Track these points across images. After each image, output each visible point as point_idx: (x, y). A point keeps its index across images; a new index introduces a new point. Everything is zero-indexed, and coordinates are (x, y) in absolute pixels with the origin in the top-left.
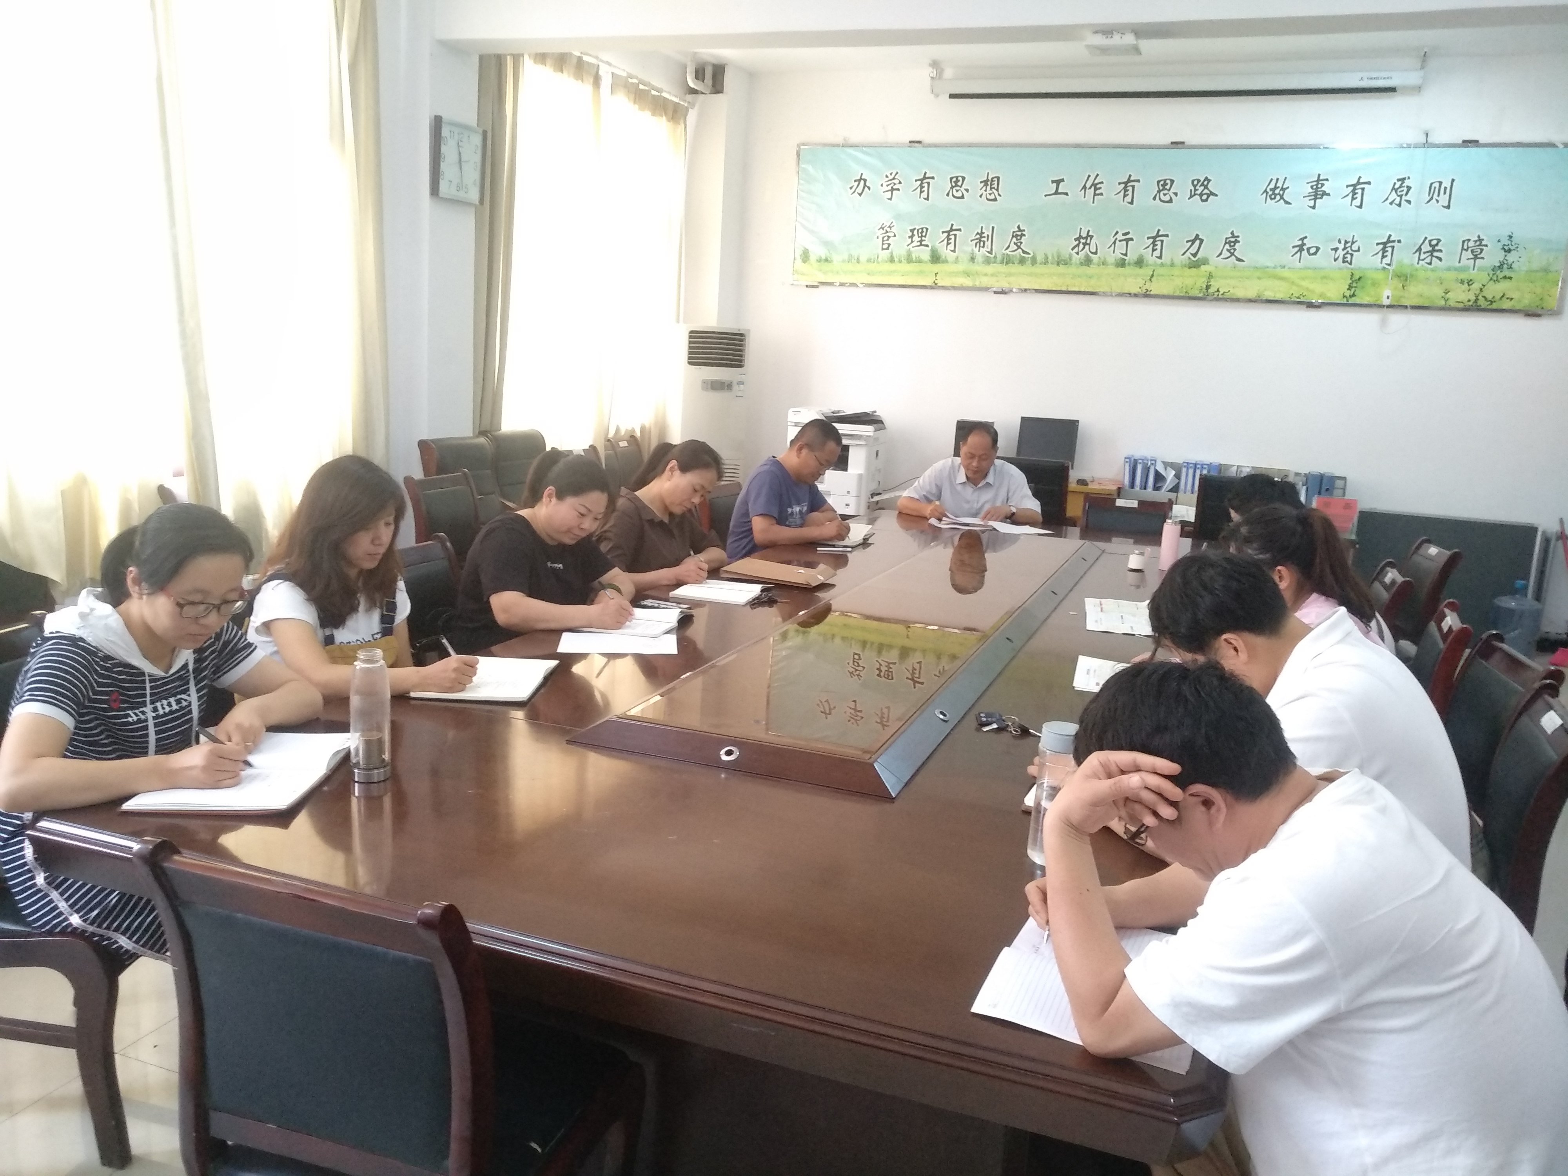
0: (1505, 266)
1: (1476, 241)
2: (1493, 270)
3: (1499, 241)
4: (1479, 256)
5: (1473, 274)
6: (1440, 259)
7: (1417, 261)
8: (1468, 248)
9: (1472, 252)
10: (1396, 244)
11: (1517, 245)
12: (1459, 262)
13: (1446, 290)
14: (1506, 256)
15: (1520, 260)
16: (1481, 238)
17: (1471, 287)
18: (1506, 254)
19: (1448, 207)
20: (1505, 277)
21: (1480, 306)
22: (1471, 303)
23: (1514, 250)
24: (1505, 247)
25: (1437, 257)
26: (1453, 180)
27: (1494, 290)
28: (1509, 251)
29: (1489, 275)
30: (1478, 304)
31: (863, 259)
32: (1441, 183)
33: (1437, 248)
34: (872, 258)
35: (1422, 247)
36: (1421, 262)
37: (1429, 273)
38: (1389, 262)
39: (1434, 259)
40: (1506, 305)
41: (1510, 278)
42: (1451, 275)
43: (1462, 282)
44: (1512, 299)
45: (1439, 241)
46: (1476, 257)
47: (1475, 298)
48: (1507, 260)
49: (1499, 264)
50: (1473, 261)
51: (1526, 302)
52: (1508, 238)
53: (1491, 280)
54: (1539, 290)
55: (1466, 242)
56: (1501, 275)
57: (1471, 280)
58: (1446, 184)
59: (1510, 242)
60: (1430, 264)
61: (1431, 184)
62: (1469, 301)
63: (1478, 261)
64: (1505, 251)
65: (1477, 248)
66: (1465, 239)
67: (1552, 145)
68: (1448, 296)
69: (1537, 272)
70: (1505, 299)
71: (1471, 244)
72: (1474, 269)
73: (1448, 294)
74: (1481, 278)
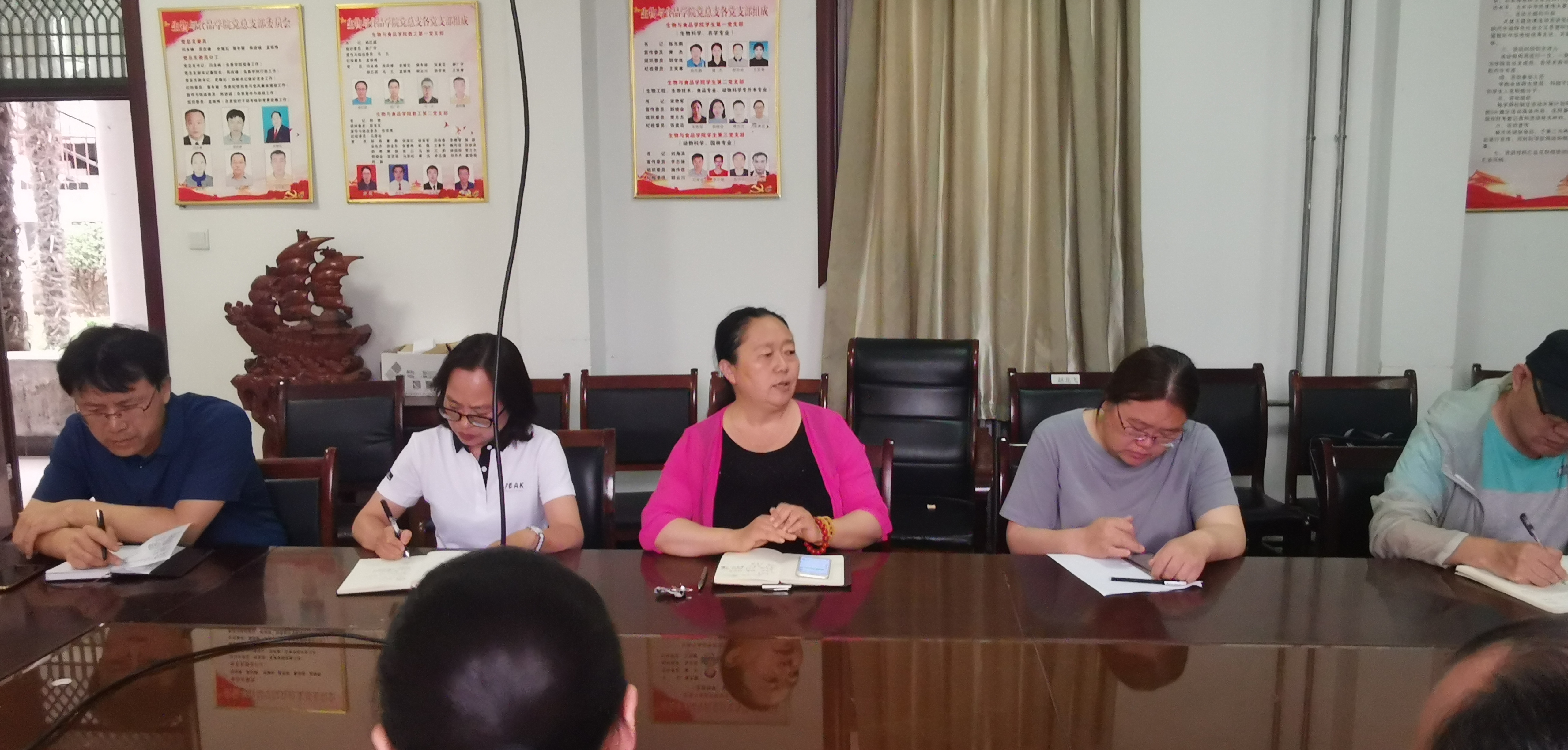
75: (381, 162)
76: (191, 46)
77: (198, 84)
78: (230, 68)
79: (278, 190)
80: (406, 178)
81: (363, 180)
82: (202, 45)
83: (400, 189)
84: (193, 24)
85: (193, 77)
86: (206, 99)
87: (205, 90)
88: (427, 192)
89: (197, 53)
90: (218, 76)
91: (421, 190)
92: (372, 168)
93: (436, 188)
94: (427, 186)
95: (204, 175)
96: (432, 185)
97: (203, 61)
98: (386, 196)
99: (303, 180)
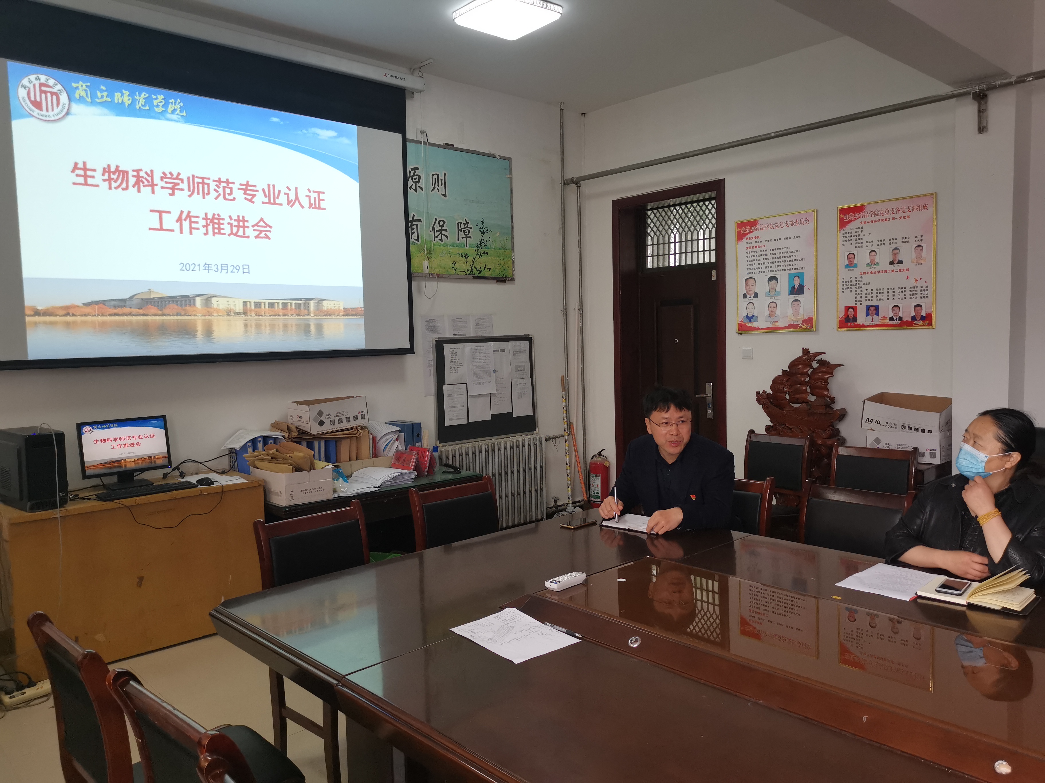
0: (483, 244)
1: (465, 224)
2: (477, 247)
3: (477, 225)
4: (468, 236)
5: (467, 250)
6: (447, 237)
7: (433, 238)
8: (461, 229)
9: (464, 233)
10: (419, 223)
11: (487, 229)
12: (458, 240)
13: (454, 262)
14: (482, 236)
15: (490, 240)
16: (467, 222)
17: (467, 259)
20: (484, 253)
21: (475, 274)
22: (469, 272)
23: (486, 232)
24: (481, 229)
25: (444, 235)
26: (445, 174)
27: (481, 262)
28: (483, 233)
29: (475, 250)
30: (473, 273)
32: (438, 175)
33: (443, 228)
35: (435, 227)
36: (436, 239)
37: (442, 248)
38: (416, 238)
40: (487, 274)
41: (487, 253)
42: (455, 250)
43: (462, 256)
44: (490, 269)
45: (444, 222)
46: (466, 237)
47: (471, 268)
48: (483, 240)
49: (480, 243)
50: (465, 239)
51: (497, 271)
52: (482, 223)
53: (477, 254)
54: (503, 263)
55: (460, 224)
56: (482, 252)
57: (467, 254)
58: (442, 177)
59: (483, 226)
61: (433, 175)
62: (468, 270)
63: (468, 239)
64: (481, 233)
65: (464, 228)
66: (458, 221)
67: (492, 155)
69: (500, 249)
70: (486, 269)
71: (463, 226)
72: (467, 246)
73: (455, 265)
74: (472, 252)
75: (861, 304)
76: (750, 241)
77: (753, 263)
78: (772, 252)
79: (795, 323)
80: (877, 314)
81: (848, 315)
82: (757, 240)
83: (872, 321)
84: (753, 228)
85: (751, 259)
86: (757, 271)
87: (757, 266)
88: (891, 322)
89: (754, 244)
90: (765, 257)
91: (887, 321)
92: (854, 308)
93: (898, 320)
94: (891, 319)
95: (753, 316)
96: (895, 318)
97: (757, 249)
99: (810, 317)
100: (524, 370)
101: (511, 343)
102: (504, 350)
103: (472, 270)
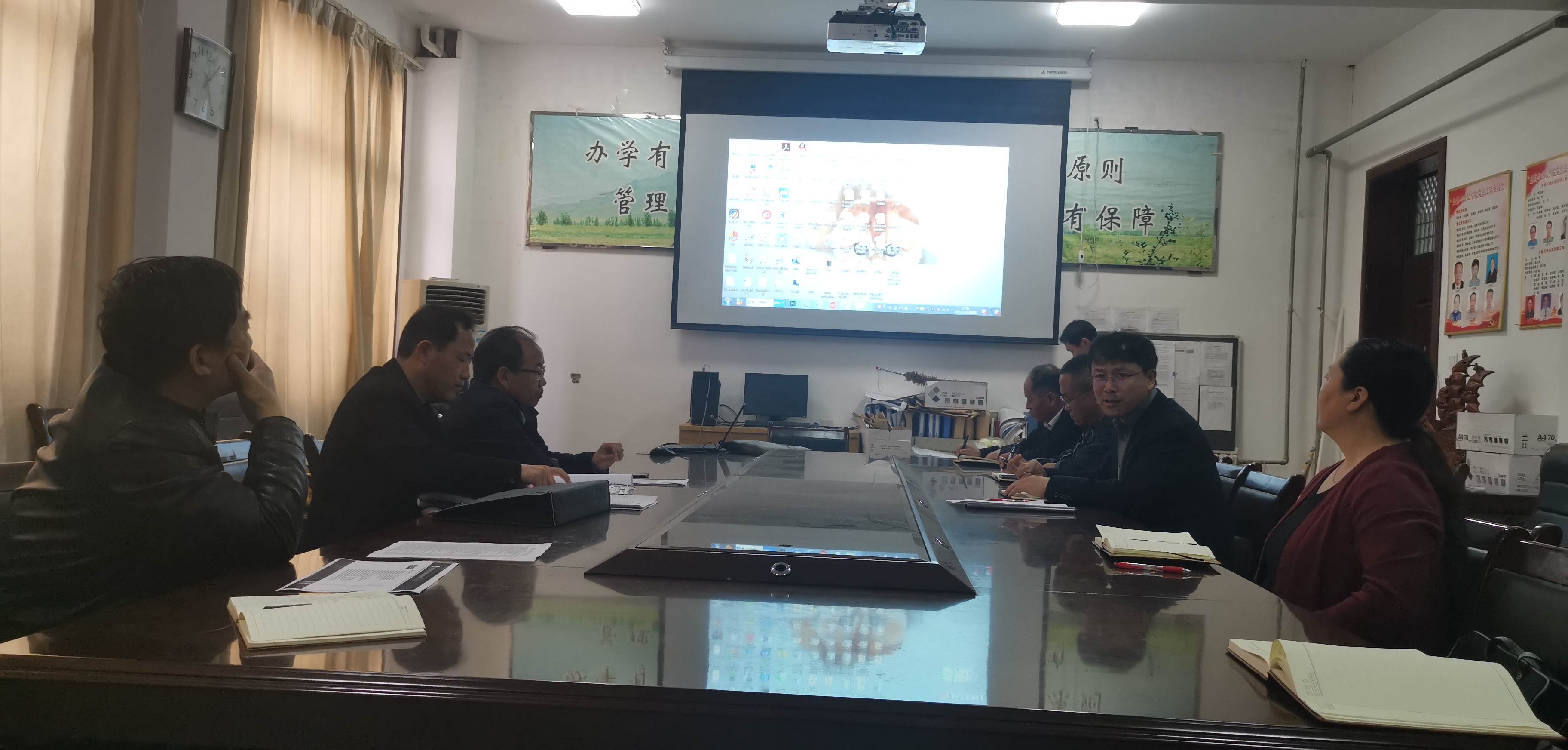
0: (1170, 231)
1: (1144, 211)
2: (1160, 234)
3: (1162, 211)
4: (1148, 223)
5: (1144, 237)
6: (1118, 225)
7: (1100, 227)
8: (1139, 216)
9: (1143, 219)
10: (1082, 212)
11: (1177, 214)
12: (1134, 228)
13: (1126, 251)
14: (1169, 223)
15: (1180, 226)
16: (1149, 208)
17: (1144, 248)
18: (1169, 221)
19: (1120, 182)
20: (1170, 241)
21: (1154, 264)
22: (1146, 262)
23: (1175, 218)
24: (1167, 215)
25: (1114, 223)
26: (1121, 160)
27: (1163, 251)
28: (1171, 219)
29: (1157, 238)
30: (1152, 263)
31: (602, 221)
32: (1112, 162)
33: (1114, 216)
34: (611, 220)
35: (1103, 215)
36: (1103, 227)
37: (1111, 236)
38: (1078, 227)
39: (1113, 224)
40: (1172, 264)
41: (1174, 241)
42: (1128, 239)
43: (1138, 245)
44: (1178, 258)
45: (1116, 210)
46: (1146, 224)
47: (1149, 258)
48: (1170, 226)
49: (1165, 230)
50: (1144, 227)
51: (1189, 262)
52: (1169, 208)
53: (1159, 242)
54: (1197, 252)
55: (1137, 211)
56: (1167, 239)
57: (1145, 243)
58: (1117, 162)
59: (1171, 212)
60: (1111, 229)
61: (1105, 163)
62: (1145, 260)
63: (1147, 226)
64: (1168, 219)
65: (1146, 217)
66: (1135, 208)
67: (1193, 133)
68: (1128, 256)
69: (1194, 236)
70: (1172, 259)
71: (1141, 212)
72: (1145, 234)
73: (1128, 254)
74: (1152, 241)
75: (1538, 292)
76: (1462, 214)
77: (1462, 243)
78: (1475, 229)
79: (1487, 321)
80: (1550, 307)
81: (1528, 309)
82: (1465, 213)
84: (1462, 198)
87: (1464, 247)
88: (1559, 317)
90: (1470, 236)
91: (1556, 316)
92: (1532, 298)
94: (1561, 312)
95: (1458, 313)
97: (1464, 225)
98: (1538, 322)
100: (1222, 376)
101: (1204, 344)
102: (1192, 351)
103: (1150, 260)
